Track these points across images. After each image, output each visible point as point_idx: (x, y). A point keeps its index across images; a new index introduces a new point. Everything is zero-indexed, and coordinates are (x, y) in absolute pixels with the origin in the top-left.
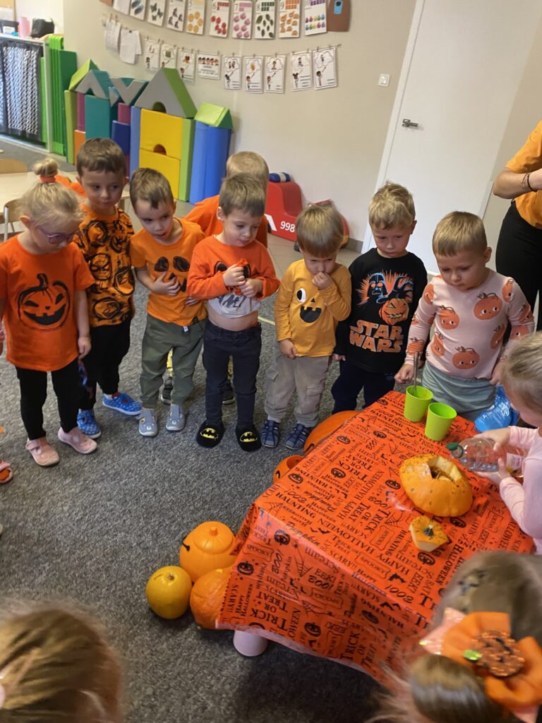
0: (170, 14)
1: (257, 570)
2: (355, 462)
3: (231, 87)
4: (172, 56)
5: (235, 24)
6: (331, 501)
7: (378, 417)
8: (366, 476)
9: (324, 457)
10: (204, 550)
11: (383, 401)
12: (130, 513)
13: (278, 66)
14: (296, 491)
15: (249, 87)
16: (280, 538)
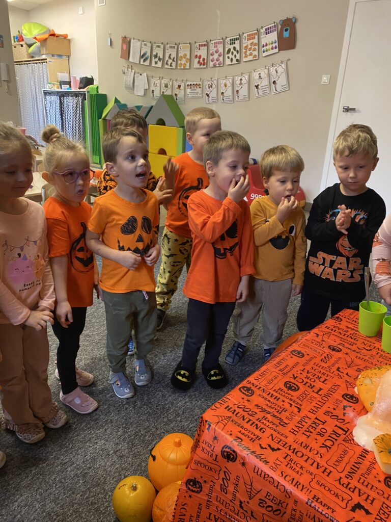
0: (167, 58)
1: (206, 488)
2: (309, 375)
3: (211, 101)
4: (169, 86)
5: (211, 57)
6: (284, 416)
7: (333, 332)
8: (321, 389)
9: (277, 370)
10: (169, 461)
11: (338, 318)
12: (112, 423)
13: (244, 81)
14: (247, 404)
15: (223, 100)
16: (227, 455)
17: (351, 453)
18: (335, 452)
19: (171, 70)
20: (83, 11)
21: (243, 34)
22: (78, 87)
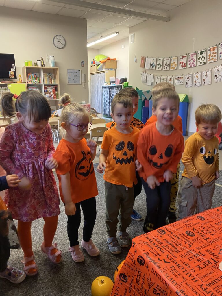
0: (164, 65)
1: (129, 280)
2: (204, 230)
3: (188, 86)
4: (165, 80)
5: (189, 62)
6: (179, 248)
8: (209, 238)
9: (184, 225)
13: (208, 74)
14: (159, 238)
15: (196, 85)
16: (140, 261)
17: (215, 274)
18: (205, 271)
19: (166, 71)
20: (124, 47)
21: (208, 48)
22: (119, 83)
